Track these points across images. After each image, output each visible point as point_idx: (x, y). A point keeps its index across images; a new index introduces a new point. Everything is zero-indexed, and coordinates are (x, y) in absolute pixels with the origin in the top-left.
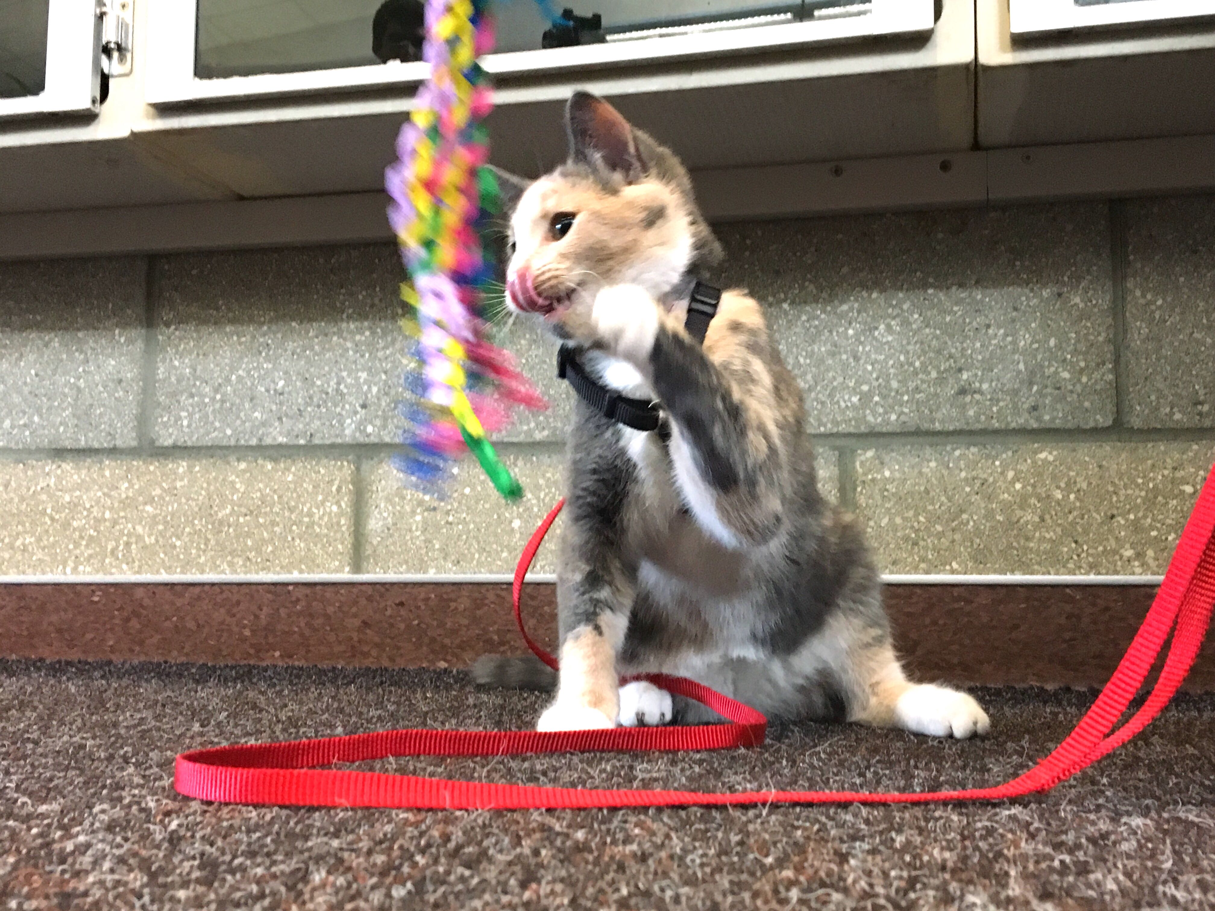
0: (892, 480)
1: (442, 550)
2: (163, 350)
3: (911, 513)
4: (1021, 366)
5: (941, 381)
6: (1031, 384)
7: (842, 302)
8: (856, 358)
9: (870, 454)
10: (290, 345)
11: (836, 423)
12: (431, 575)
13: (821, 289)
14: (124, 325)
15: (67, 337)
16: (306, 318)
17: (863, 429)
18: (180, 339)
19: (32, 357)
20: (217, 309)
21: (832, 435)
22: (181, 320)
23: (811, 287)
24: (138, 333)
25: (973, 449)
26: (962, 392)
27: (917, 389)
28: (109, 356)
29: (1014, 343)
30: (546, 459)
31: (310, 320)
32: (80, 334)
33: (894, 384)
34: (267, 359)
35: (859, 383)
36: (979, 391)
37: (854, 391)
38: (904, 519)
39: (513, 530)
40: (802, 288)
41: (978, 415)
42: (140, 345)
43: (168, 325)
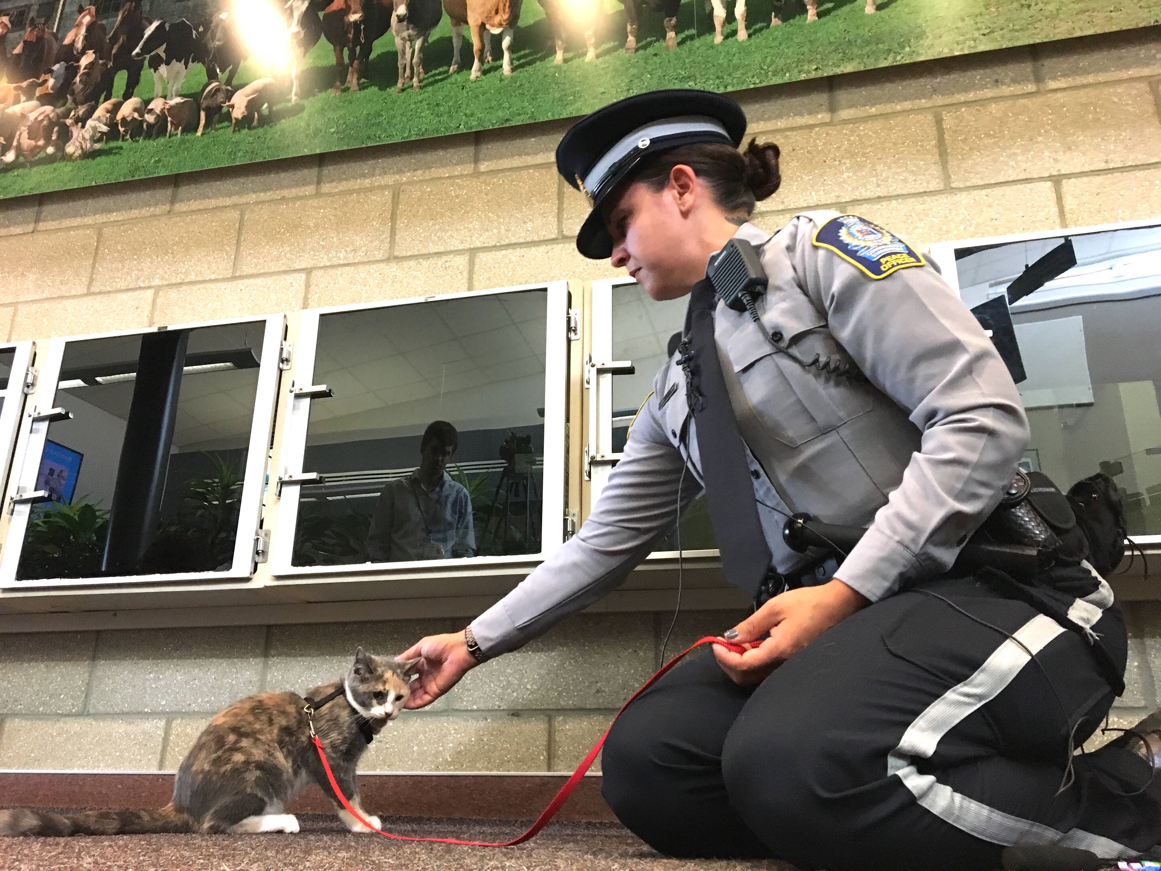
0: (569, 730)
1: (383, 760)
2: (271, 668)
3: (576, 745)
4: (620, 681)
5: (589, 687)
6: (624, 689)
7: (552, 651)
8: (557, 676)
9: (561, 718)
10: (325, 666)
11: (548, 704)
12: (378, 772)
13: (544, 645)
14: (255, 656)
15: (230, 661)
16: (332, 654)
17: (559, 707)
18: (279, 663)
19: (214, 670)
20: (295, 650)
21: (546, 710)
22: (279, 655)
23: (540, 645)
24: (260, 660)
25: (601, 717)
26: (598, 691)
27: (581, 690)
28: (247, 670)
29: (618, 671)
30: (429, 719)
31: (334, 655)
32: (235, 660)
33: (572, 688)
34: (315, 672)
35: (558, 687)
36: (604, 692)
37: (556, 690)
38: (574, 747)
39: (414, 751)
40: (537, 645)
41: (603, 703)
42: (261, 665)
43: (273, 656)
